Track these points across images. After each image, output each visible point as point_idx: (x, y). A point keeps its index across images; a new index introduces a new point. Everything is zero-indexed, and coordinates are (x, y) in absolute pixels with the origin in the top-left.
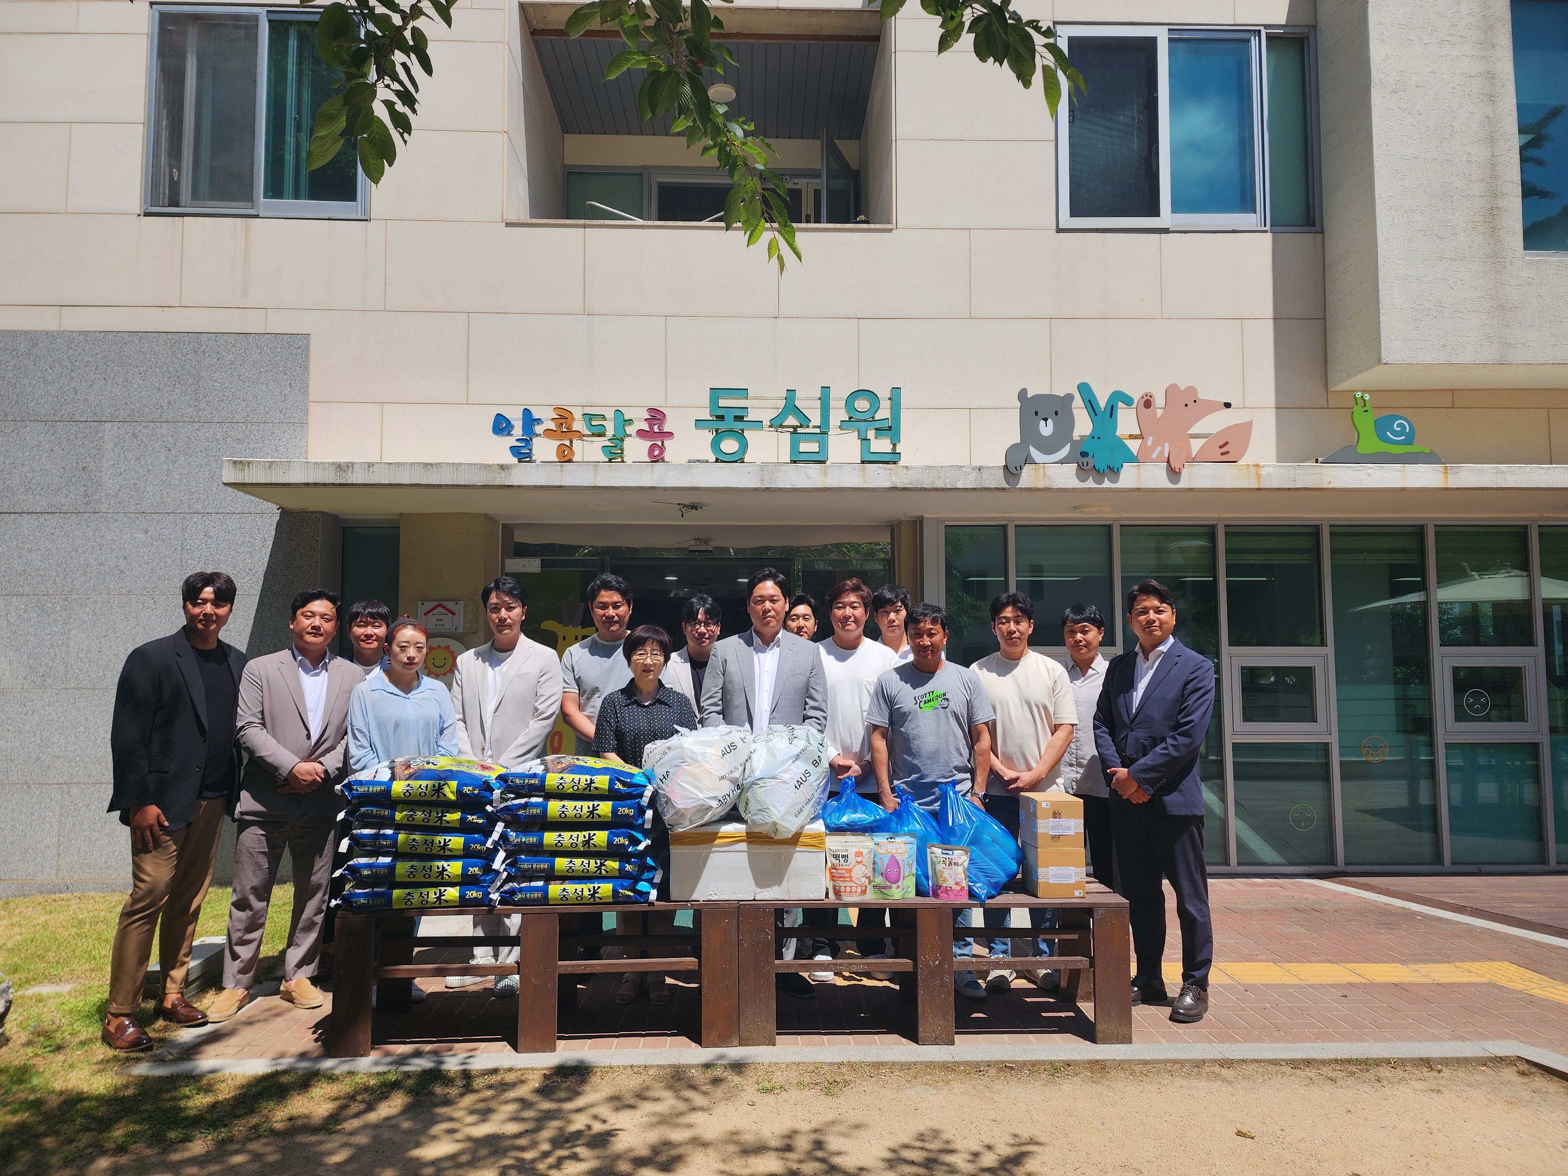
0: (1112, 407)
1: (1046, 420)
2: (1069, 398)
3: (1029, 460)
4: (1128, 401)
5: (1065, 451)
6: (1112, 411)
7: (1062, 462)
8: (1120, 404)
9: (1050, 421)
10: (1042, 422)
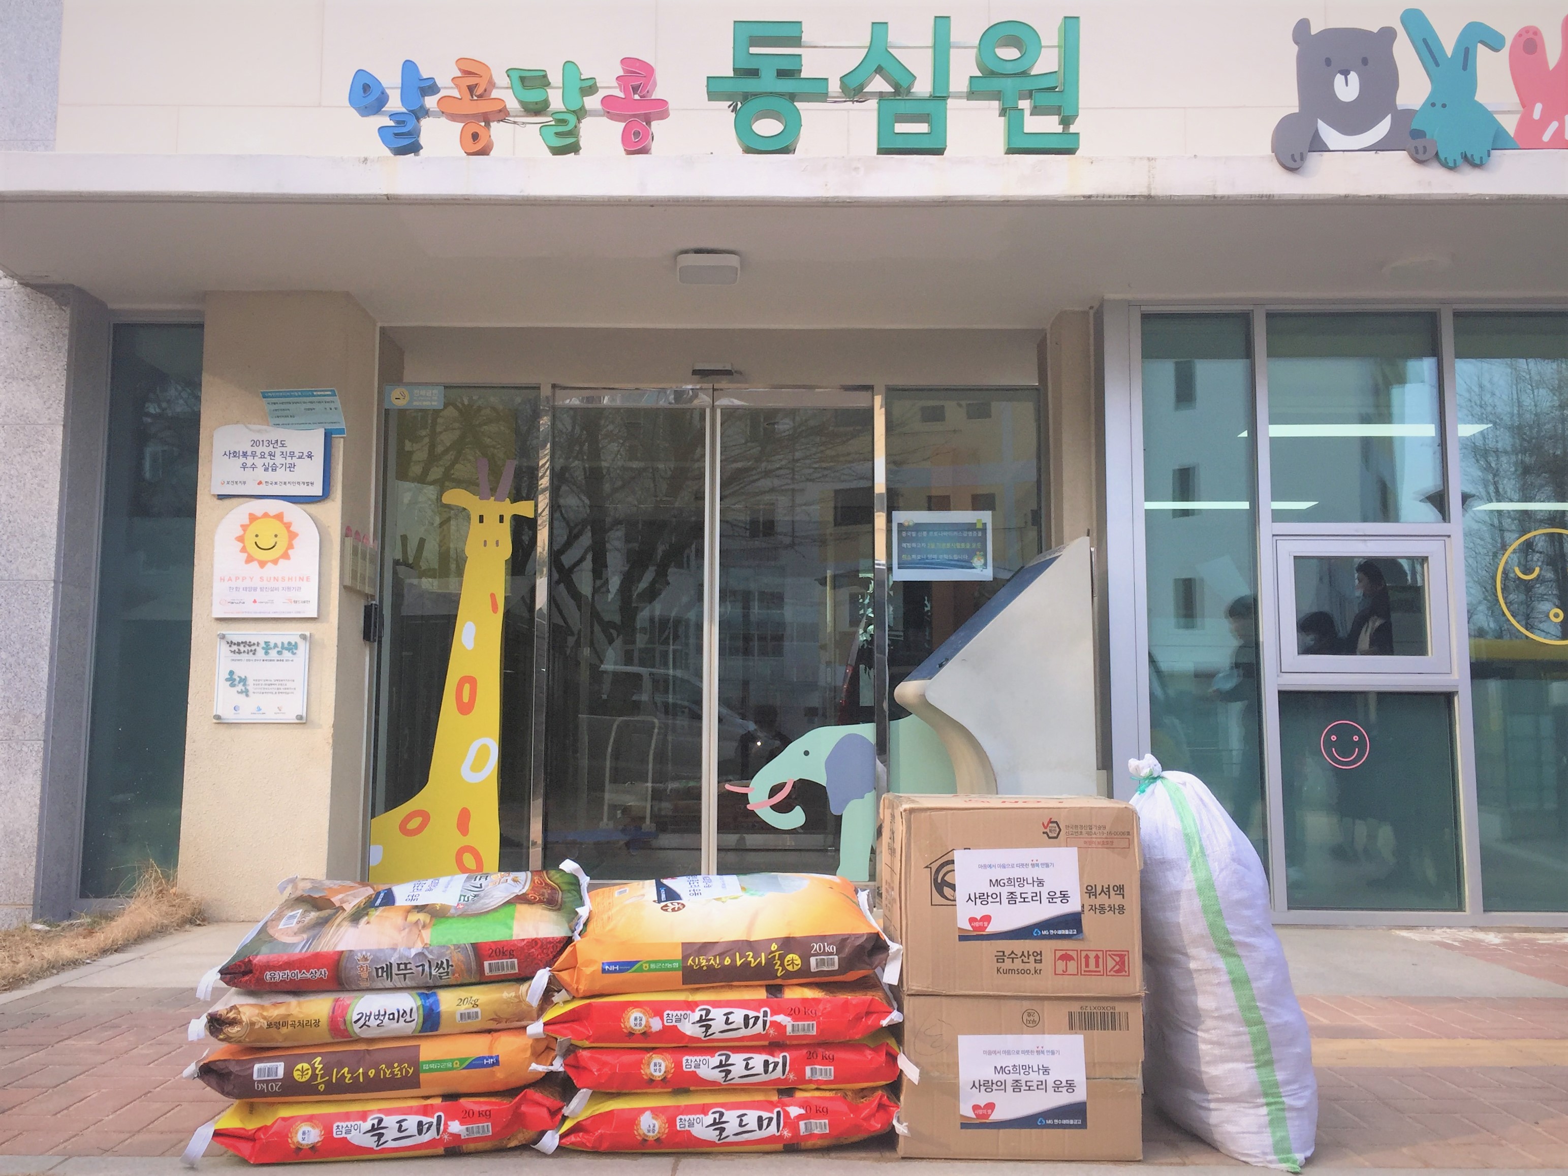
0: (1467, 51)
1: (1346, 73)
2: (1388, 35)
3: (1317, 145)
4: (1494, 42)
5: (1383, 128)
6: (1466, 57)
7: (1376, 148)
8: (1481, 48)
9: (1353, 77)
10: (1339, 79)
